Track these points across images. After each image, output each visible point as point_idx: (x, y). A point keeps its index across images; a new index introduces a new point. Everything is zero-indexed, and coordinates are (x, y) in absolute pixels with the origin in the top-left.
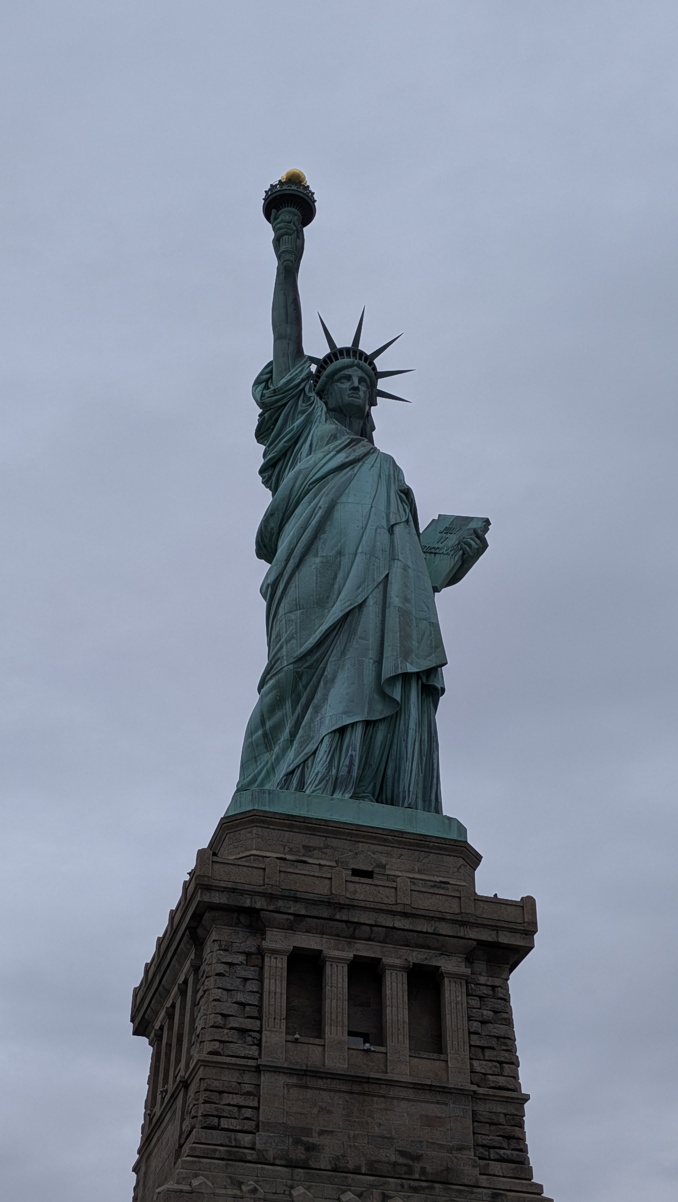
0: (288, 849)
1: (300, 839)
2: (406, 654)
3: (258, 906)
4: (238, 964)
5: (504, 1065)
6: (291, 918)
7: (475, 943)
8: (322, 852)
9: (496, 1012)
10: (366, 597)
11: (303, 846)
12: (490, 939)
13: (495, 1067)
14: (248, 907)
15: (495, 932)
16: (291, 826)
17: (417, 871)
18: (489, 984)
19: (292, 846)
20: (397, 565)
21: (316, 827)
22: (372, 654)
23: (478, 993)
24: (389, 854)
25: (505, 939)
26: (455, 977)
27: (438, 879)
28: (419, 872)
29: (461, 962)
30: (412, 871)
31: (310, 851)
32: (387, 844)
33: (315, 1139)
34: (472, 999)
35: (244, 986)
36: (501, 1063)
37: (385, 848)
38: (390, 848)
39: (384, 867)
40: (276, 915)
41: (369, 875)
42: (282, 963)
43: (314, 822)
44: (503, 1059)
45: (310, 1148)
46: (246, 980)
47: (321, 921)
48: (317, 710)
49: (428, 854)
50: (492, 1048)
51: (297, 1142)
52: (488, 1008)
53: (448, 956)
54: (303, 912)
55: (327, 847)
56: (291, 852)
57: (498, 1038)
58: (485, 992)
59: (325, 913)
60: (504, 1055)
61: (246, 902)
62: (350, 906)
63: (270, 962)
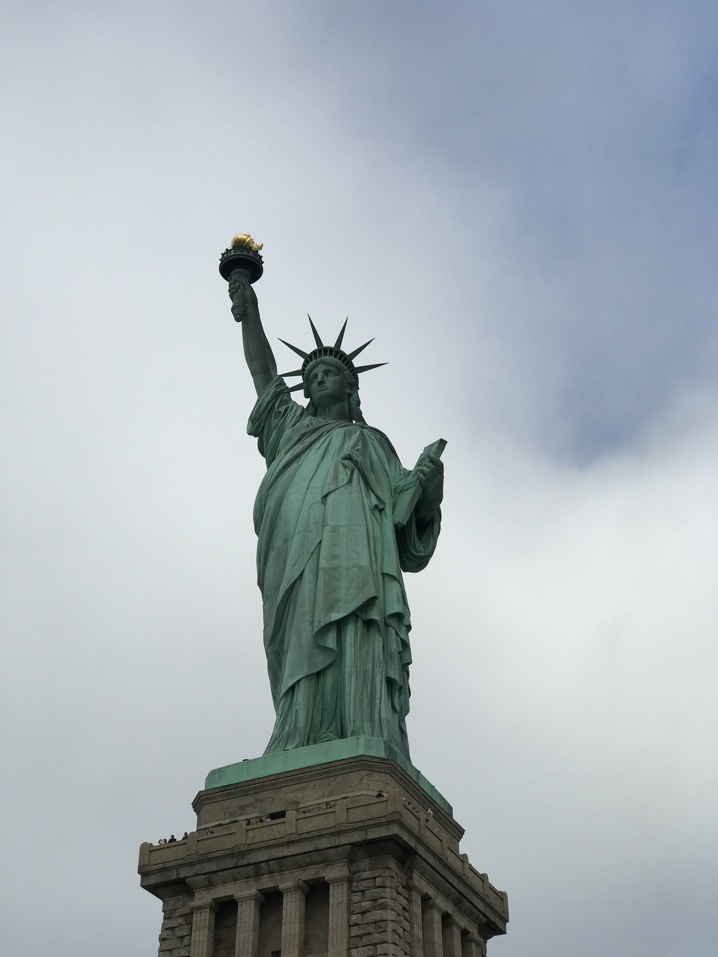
0: (228, 814)
1: (236, 803)
2: (331, 607)
3: (182, 876)
4: (177, 927)
5: (378, 946)
6: (208, 876)
7: (350, 846)
8: (254, 807)
9: (376, 900)
10: (302, 569)
11: (239, 807)
12: (360, 839)
13: (370, 950)
14: (176, 879)
15: (364, 832)
16: (229, 795)
17: (327, 795)
18: (370, 876)
19: (231, 810)
20: (327, 529)
21: (246, 789)
22: (308, 617)
23: (361, 888)
24: (304, 789)
25: (374, 834)
26: (337, 881)
27: (339, 797)
28: (329, 795)
29: (343, 866)
30: (323, 796)
31: (245, 809)
32: (302, 781)
34: (354, 896)
35: (182, 942)
36: (375, 945)
37: (302, 784)
38: (305, 784)
39: (298, 802)
40: (196, 878)
41: (282, 814)
42: (206, 915)
43: (244, 784)
44: (376, 941)
46: (182, 937)
47: (230, 871)
49: (336, 777)
50: (369, 934)
52: (367, 899)
53: (333, 864)
54: (215, 869)
55: (257, 801)
56: (231, 815)
57: (375, 922)
58: (365, 885)
59: (230, 863)
60: (377, 937)
61: (173, 876)
62: (250, 851)
63: (197, 918)
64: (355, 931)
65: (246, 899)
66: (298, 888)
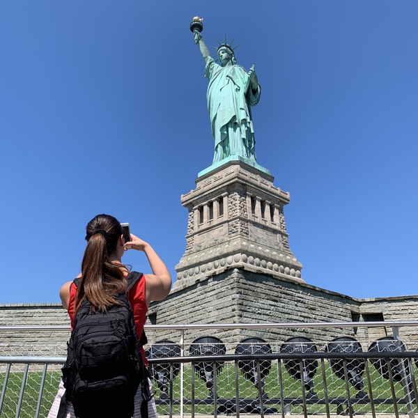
3: (190, 202)
7: (227, 186)
10: (217, 112)
12: (229, 184)
15: (229, 181)
18: (233, 193)
20: (222, 99)
26: (225, 196)
29: (226, 192)
33: (202, 244)
34: (229, 199)
40: (194, 202)
42: (197, 210)
49: (225, 168)
50: (233, 208)
51: (198, 246)
52: (232, 199)
57: (234, 205)
59: (201, 196)
62: (204, 192)
64: (230, 208)
65: (205, 205)
66: (216, 200)
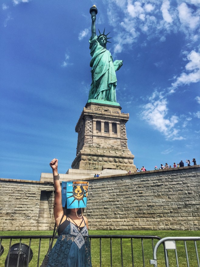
0: (96, 107)
2: (112, 80)
6: (97, 116)
7: (121, 119)
8: (100, 108)
9: (124, 128)
10: (106, 72)
11: (98, 107)
13: (123, 135)
15: (124, 118)
17: (113, 110)
20: (110, 67)
22: (107, 80)
23: (122, 126)
33: (100, 144)
34: (120, 127)
38: (109, 107)
39: (109, 110)
40: (94, 116)
41: (107, 111)
42: (95, 122)
45: (99, 145)
46: (91, 125)
48: (99, 89)
50: (123, 133)
51: (98, 145)
52: (122, 128)
53: (117, 121)
57: (124, 131)
59: (101, 116)
60: (125, 134)
61: (91, 114)
62: (104, 115)
63: (94, 122)
64: (121, 132)
65: (103, 122)
66: (111, 123)
